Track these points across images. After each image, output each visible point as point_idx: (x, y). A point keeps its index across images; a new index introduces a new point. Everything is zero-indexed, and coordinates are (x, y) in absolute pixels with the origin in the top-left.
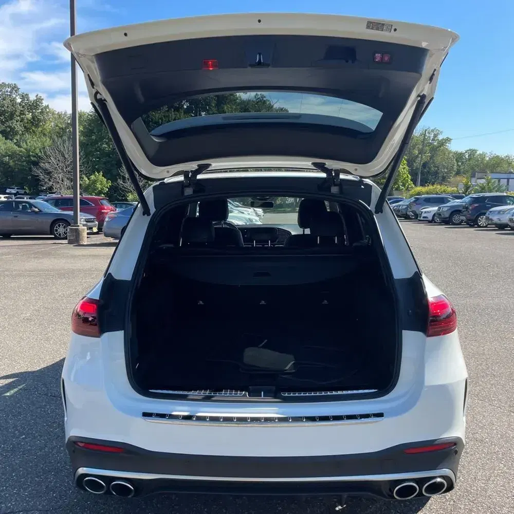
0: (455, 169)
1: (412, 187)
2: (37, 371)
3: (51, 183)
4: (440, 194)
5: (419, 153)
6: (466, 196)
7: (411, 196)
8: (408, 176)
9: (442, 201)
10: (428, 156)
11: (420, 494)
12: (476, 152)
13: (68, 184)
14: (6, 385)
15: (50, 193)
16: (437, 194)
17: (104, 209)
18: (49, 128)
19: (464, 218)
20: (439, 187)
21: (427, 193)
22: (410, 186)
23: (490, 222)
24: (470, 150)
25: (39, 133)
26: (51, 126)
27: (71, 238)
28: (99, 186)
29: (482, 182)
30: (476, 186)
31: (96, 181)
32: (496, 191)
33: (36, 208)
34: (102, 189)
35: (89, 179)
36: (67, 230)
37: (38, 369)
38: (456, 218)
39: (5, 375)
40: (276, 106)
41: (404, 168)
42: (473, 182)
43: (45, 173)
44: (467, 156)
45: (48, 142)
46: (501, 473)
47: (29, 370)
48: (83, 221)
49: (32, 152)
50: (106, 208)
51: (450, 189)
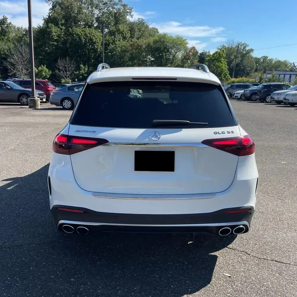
0: (255, 68)
1: (229, 78)
2: (23, 177)
3: (15, 71)
4: (245, 83)
5: (234, 58)
6: (260, 84)
7: (229, 84)
8: (227, 72)
9: (246, 87)
10: (239, 60)
11: (232, 233)
12: (267, 58)
13: (25, 72)
14: (7, 184)
15: (14, 78)
16: (244, 82)
17: (49, 88)
18: (12, 37)
19: (258, 97)
20: (245, 78)
21: (238, 82)
22: (228, 78)
23: (273, 100)
24: (264, 57)
25: (6, 39)
26: (13, 36)
27: (31, 105)
28: (44, 74)
29: (270, 76)
30: (266, 78)
31: (42, 71)
32: (277, 82)
33: (9, 86)
34: (46, 76)
35: (37, 69)
36: (28, 100)
37: (24, 176)
38: (254, 97)
39: (5, 179)
40: (151, 26)
41: (225, 67)
42: (265, 76)
43: (11, 65)
44: (262, 61)
45: (12, 46)
46: (272, 227)
47: (19, 176)
48: (37, 95)
49: (3, 52)
50: (50, 87)
51: (251, 80)
